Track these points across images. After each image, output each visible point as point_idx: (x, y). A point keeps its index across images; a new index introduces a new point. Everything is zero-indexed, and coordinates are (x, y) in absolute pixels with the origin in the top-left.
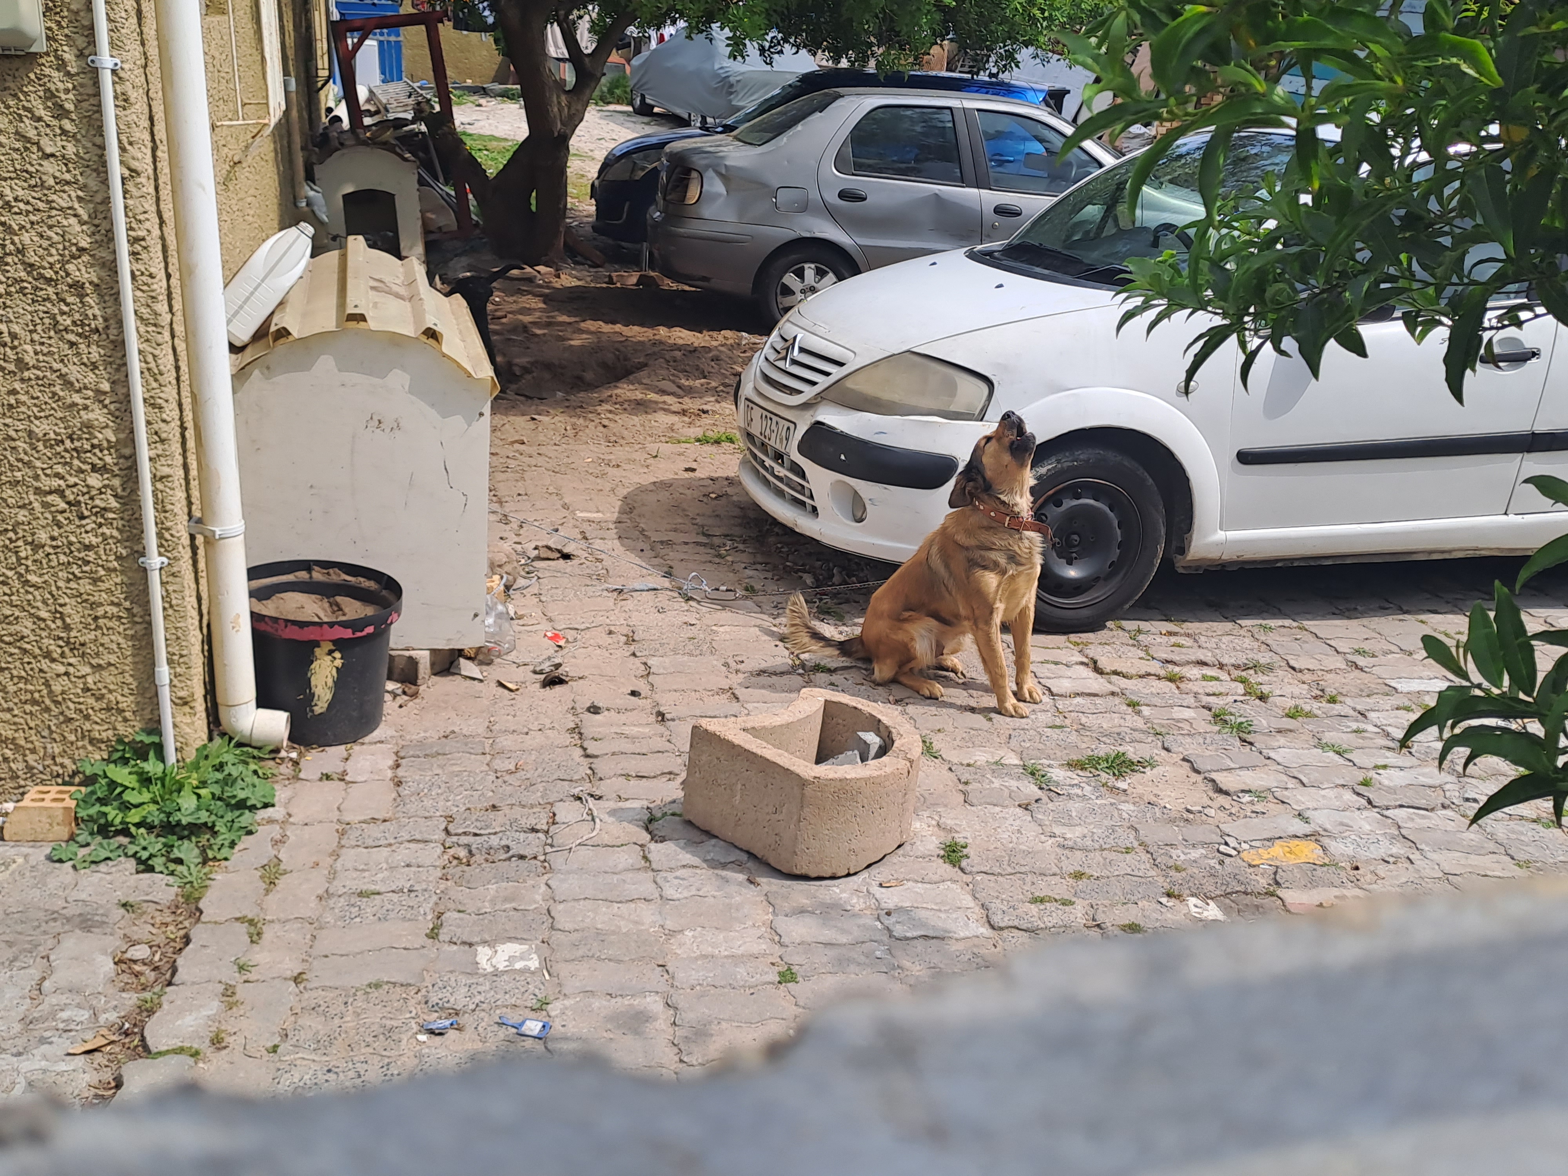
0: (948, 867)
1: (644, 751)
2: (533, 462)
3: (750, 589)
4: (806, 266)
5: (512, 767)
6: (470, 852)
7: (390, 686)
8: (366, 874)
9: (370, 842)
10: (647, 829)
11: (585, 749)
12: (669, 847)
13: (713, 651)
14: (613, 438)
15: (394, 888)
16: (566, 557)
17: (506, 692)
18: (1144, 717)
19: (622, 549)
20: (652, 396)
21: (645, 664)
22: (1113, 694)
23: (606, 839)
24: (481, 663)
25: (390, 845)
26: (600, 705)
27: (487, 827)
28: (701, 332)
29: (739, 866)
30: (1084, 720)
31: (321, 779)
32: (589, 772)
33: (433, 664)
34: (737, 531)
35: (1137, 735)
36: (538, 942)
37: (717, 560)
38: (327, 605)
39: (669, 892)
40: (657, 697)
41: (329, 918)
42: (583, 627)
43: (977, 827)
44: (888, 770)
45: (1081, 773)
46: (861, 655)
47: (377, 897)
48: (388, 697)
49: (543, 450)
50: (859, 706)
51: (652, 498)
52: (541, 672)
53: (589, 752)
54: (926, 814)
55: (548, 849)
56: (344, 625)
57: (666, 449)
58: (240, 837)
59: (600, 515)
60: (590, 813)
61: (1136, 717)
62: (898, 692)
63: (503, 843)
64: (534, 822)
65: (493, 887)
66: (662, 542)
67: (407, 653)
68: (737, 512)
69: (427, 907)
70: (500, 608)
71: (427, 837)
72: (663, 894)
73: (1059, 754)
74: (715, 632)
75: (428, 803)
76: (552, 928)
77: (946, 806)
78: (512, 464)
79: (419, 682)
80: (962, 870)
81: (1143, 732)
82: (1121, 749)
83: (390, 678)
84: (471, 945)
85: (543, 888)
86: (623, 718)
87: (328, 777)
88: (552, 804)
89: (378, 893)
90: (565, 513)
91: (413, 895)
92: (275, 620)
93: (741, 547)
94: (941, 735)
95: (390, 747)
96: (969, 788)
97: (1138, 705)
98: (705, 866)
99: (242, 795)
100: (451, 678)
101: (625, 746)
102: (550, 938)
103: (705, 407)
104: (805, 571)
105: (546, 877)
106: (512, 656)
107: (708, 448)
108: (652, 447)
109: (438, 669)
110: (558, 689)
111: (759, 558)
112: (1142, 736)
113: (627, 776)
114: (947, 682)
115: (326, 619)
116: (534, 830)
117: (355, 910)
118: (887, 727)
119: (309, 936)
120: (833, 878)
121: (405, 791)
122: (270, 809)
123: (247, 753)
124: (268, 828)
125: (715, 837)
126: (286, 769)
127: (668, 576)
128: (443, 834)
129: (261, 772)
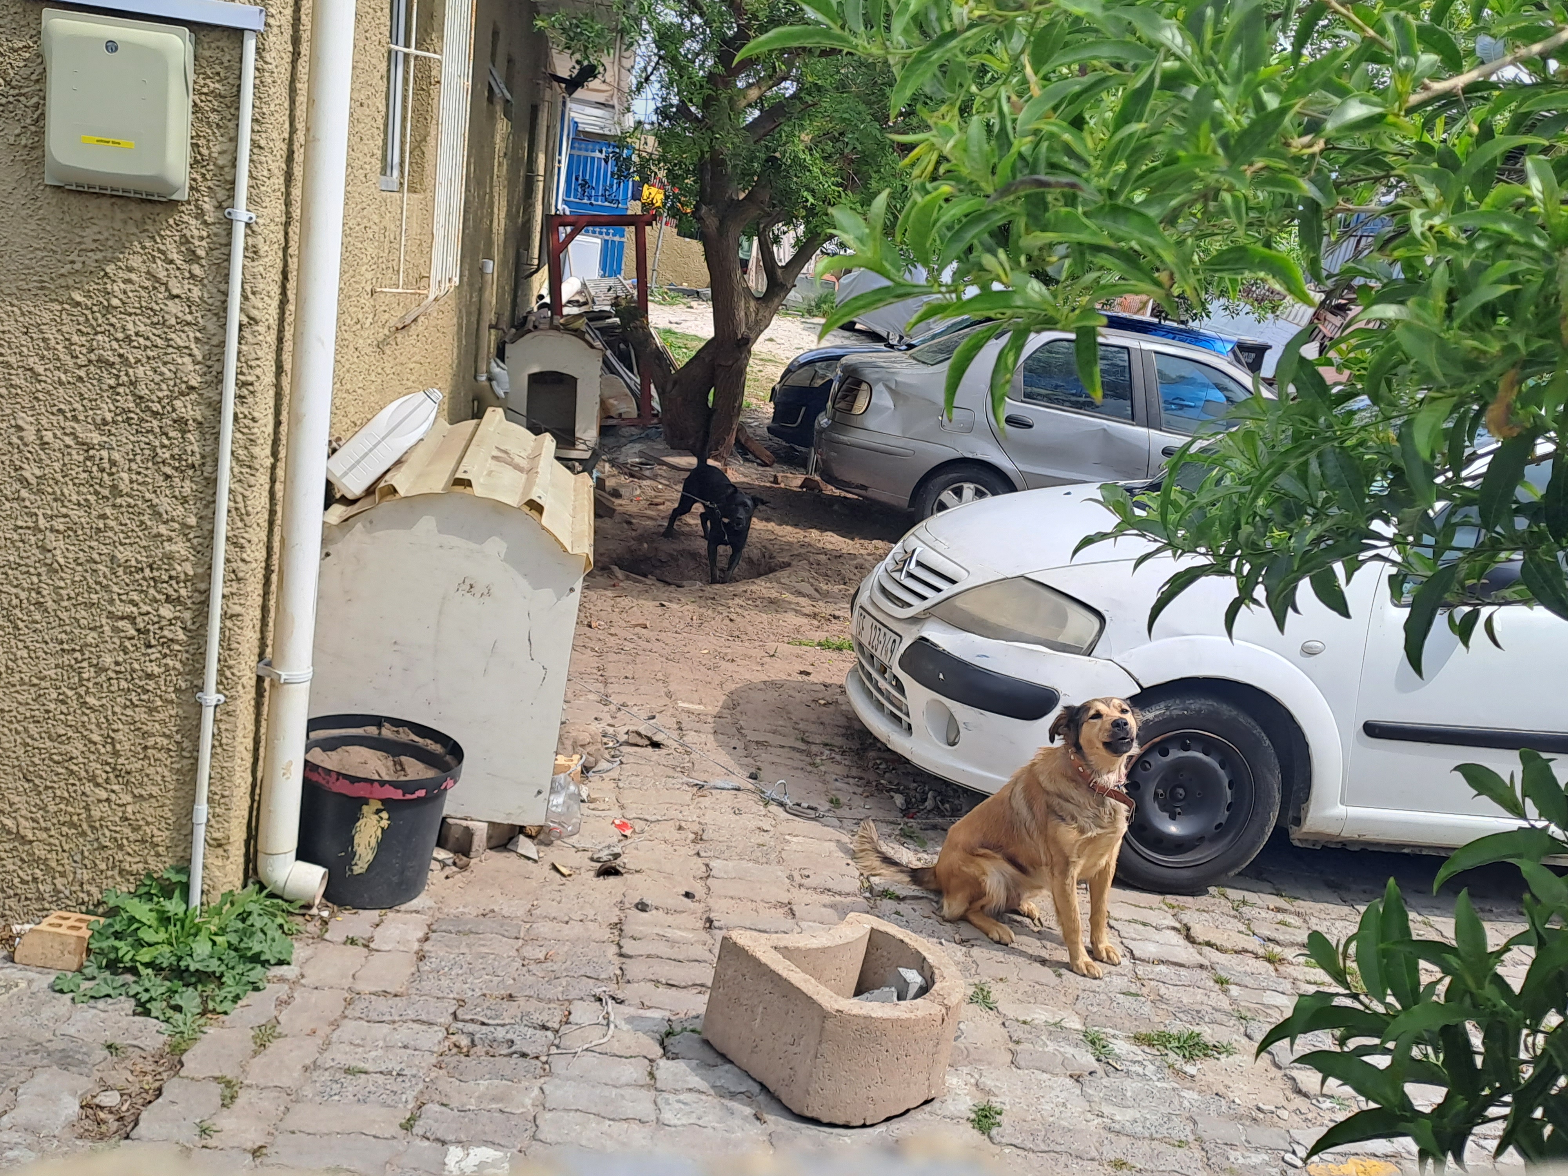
0: (976, 1133)
1: (681, 958)
2: (649, 646)
3: (835, 803)
4: (966, 485)
5: (541, 956)
6: (473, 1041)
7: (441, 854)
8: (360, 1050)
9: (374, 1016)
10: (662, 1044)
11: (621, 947)
12: (680, 1066)
13: (781, 861)
14: (736, 633)
15: (383, 1068)
16: (655, 745)
17: (558, 876)
18: (1230, 997)
19: (715, 744)
20: (787, 596)
21: (707, 865)
22: (1201, 966)
23: (616, 1048)
24: (541, 843)
25: (394, 1022)
26: (649, 902)
27: (497, 1017)
29: (749, 1097)
30: (1163, 991)
31: (345, 943)
32: (618, 972)
33: (490, 838)
34: (839, 741)
35: (1218, 1016)
36: (515, 1151)
37: (809, 768)
38: (390, 764)
39: (668, 1116)
40: (711, 902)
41: (308, 1091)
42: (653, 818)
43: (1019, 1093)
45: (1147, 1050)
47: (363, 1076)
48: (435, 866)
49: (663, 636)
51: (759, 697)
52: (598, 861)
53: (624, 951)
54: (966, 1070)
55: (554, 1050)
56: (397, 785)
57: (785, 649)
58: (245, 992)
59: (702, 707)
60: (607, 1018)
61: (1222, 996)
62: (966, 931)
63: (509, 1036)
64: (546, 1018)
65: (484, 1083)
66: (757, 743)
67: (464, 823)
68: (843, 721)
69: (411, 1094)
70: (572, 788)
71: (432, 1018)
72: (661, 1117)
73: (1127, 1024)
74: (787, 842)
75: (445, 982)
76: (534, 1137)
77: (990, 1064)
79: (472, 854)
80: (991, 1138)
81: (1226, 1013)
82: (1196, 1029)
83: (440, 844)
84: (444, 1143)
85: (536, 1092)
86: (669, 919)
87: (353, 942)
88: (570, 1002)
89: (366, 1073)
90: (666, 701)
91: (400, 1079)
92: (329, 772)
93: (838, 757)
94: (1002, 985)
95: (424, 919)
96: (1019, 1048)
97: (1227, 982)
98: (712, 1092)
99: (257, 948)
100: (504, 854)
101: (662, 949)
102: (528, 1147)
104: (897, 791)
105: (542, 1080)
106: (574, 840)
107: (827, 653)
108: (772, 646)
109: (494, 842)
110: (611, 880)
111: (854, 772)
112: (1225, 1019)
113: (657, 982)
114: (1020, 928)
116: (544, 1028)
117: (336, 1087)
118: (930, 967)
119: (282, 1108)
120: (846, 1126)
121: (425, 967)
122: (285, 967)
123: (278, 905)
124: (277, 986)
125: (731, 1062)
126: (313, 927)
127: (753, 777)
128: (450, 1018)
129: (286, 928)
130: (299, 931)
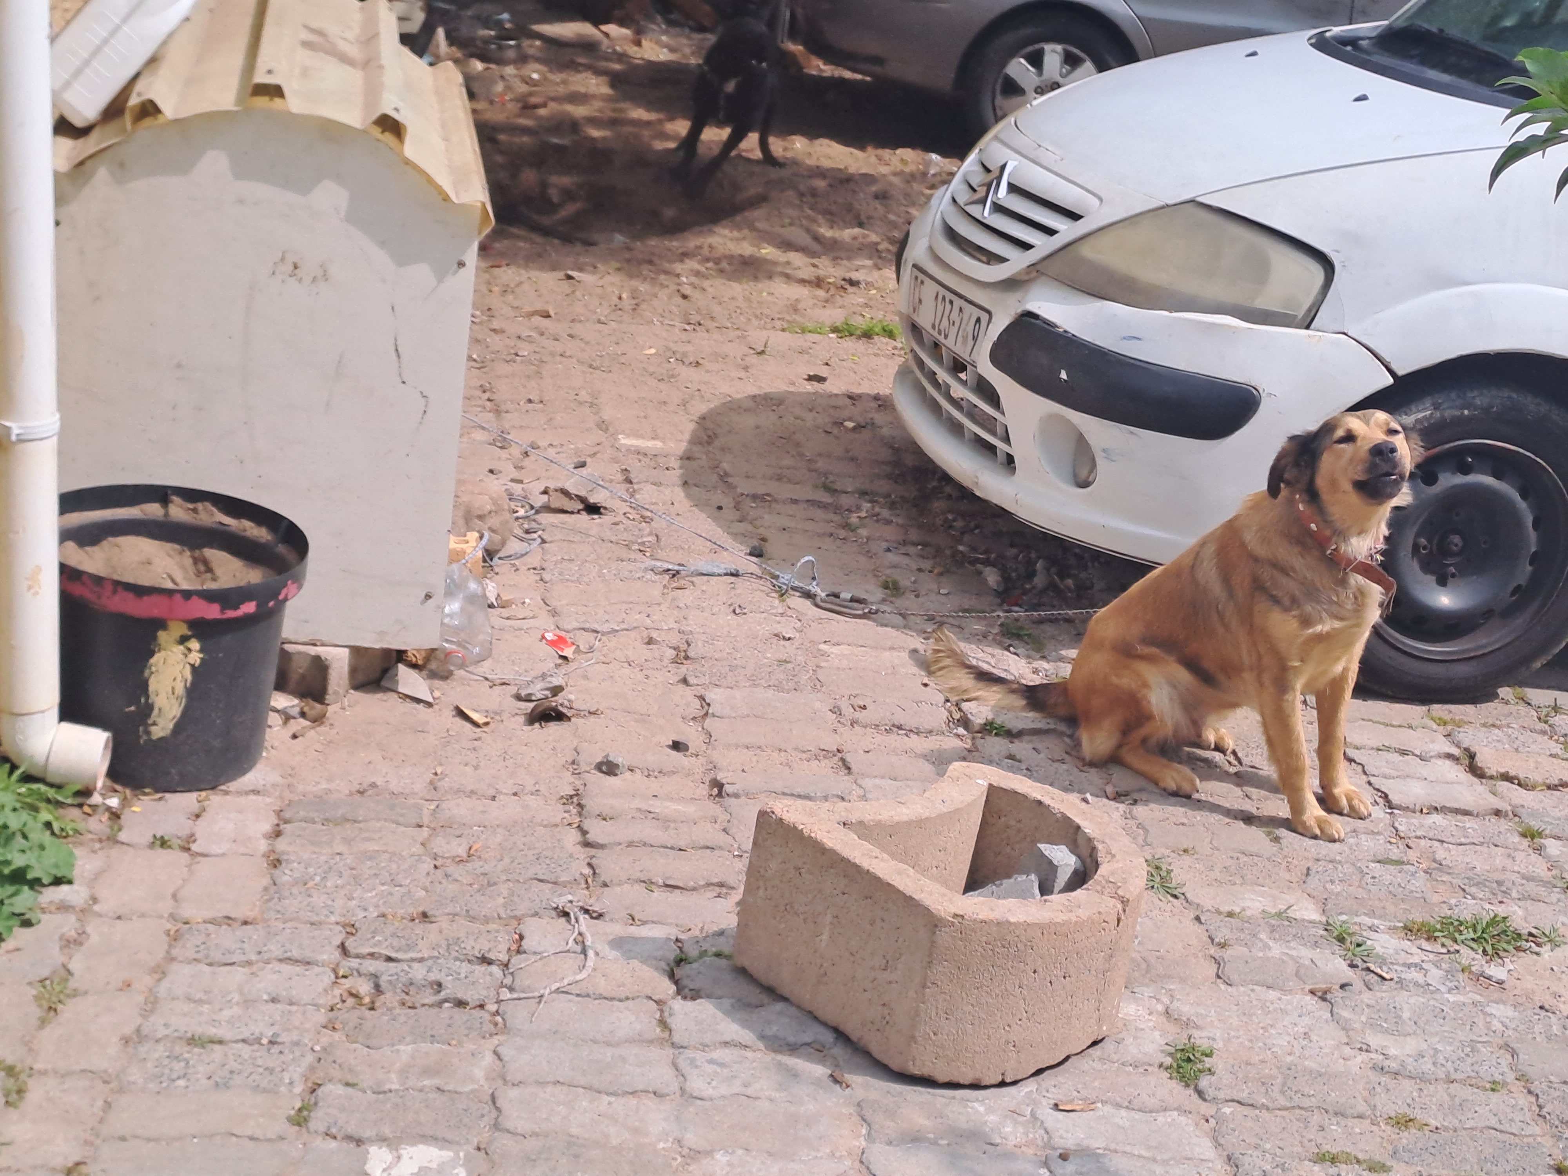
0: (1176, 1086)
1: (682, 844)
2: (558, 347)
3: (892, 588)
4: (1048, 47)
5: (462, 852)
6: (377, 987)
7: (281, 701)
8: (205, 1008)
9: (217, 956)
10: (672, 976)
11: (584, 833)
12: (704, 1009)
13: (817, 684)
14: (695, 318)
15: (246, 1034)
16: (593, 509)
17: (468, 725)
18: (1547, 858)
19: (687, 503)
20: (768, 251)
21: (702, 698)
22: (1498, 813)
23: (603, 986)
24: (434, 675)
25: (249, 963)
26: (619, 760)
27: (409, 948)
28: (862, 148)
29: (818, 1051)
30: (1441, 854)
31: (152, 845)
32: (587, 871)
33: (354, 671)
34: (883, 486)
35: (1532, 888)
36: (470, 1148)
37: (842, 533)
38: (187, 560)
39: (697, 1084)
40: (715, 755)
41: (135, 1075)
42: (605, 628)
43: (1235, 1021)
44: (1084, 913)
45: (1426, 945)
46: (1062, 711)
47: (217, 1047)
48: (274, 719)
49: (578, 329)
50: (1047, 801)
51: (748, 422)
52: (528, 699)
53: (591, 837)
54: (1148, 992)
55: (506, 994)
56: (210, 596)
57: (780, 340)
58: (10, 929)
59: (658, 444)
60: (580, 940)
61: (1534, 857)
62: (1121, 779)
63: (433, 976)
64: (486, 946)
65: (406, 1049)
66: (754, 497)
67: (313, 651)
68: (885, 454)
69: (296, 1072)
70: (473, 586)
71: (308, 954)
72: (687, 1087)
73: (1391, 908)
74: (824, 654)
75: (318, 900)
76: (496, 1126)
77: (1183, 980)
78: (525, 350)
79: (329, 698)
80: (1200, 1093)
81: (1544, 883)
82: (1501, 910)
83: (281, 686)
84: (359, 1142)
85: (489, 1058)
86: (654, 786)
87: (163, 843)
88: (519, 920)
89: (220, 1042)
90: (599, 436)
91: (275, 1049)
92: (98, 580)
93: (885, 513)
94: (1187, 860)
95: (268, 802)
96: (1228, 953)
97: (1540, 835)
98: (761, 1045)
99: (19, 861)
100: (379, 696)
101: (650, 832)
102: (490, 1143)
103: (855, 276)
104: (987, 563)
105: (495, 1040)
106: (485, 668)
107: (849, 344)
108: (758, 337)
109: (361, 678)
110: (553, 728)
111: (914, 535)
112: (1542, 891)
113: (649, 884)
114: (1209, 770)
115: (185, 586)
116: (485, 960)
117: (179, 1066)
118: (1090, 840)
120: (975, 1086)
121: (285, 876)
122: (64, 888)
123: (39, 793)
124: (58, 918)
125: (784, 999)
126: (98, 824)
127: (757, 553)
128: (337, 954)
129: (56, 826)
130: (77, 832)
